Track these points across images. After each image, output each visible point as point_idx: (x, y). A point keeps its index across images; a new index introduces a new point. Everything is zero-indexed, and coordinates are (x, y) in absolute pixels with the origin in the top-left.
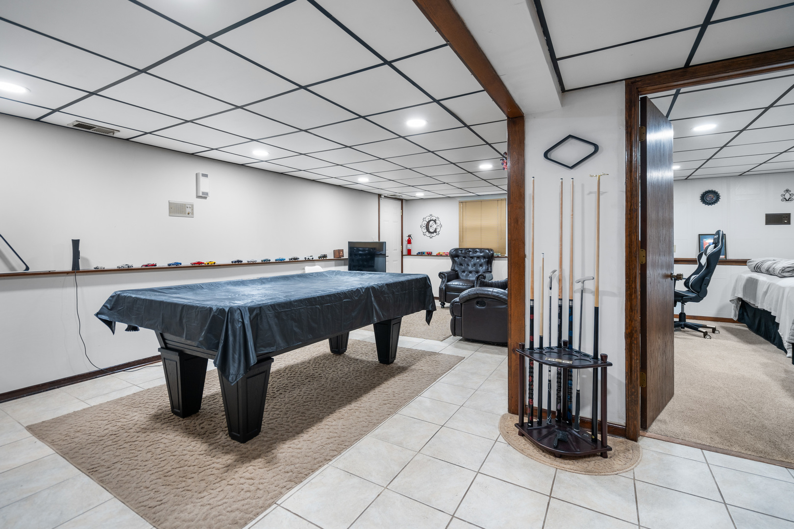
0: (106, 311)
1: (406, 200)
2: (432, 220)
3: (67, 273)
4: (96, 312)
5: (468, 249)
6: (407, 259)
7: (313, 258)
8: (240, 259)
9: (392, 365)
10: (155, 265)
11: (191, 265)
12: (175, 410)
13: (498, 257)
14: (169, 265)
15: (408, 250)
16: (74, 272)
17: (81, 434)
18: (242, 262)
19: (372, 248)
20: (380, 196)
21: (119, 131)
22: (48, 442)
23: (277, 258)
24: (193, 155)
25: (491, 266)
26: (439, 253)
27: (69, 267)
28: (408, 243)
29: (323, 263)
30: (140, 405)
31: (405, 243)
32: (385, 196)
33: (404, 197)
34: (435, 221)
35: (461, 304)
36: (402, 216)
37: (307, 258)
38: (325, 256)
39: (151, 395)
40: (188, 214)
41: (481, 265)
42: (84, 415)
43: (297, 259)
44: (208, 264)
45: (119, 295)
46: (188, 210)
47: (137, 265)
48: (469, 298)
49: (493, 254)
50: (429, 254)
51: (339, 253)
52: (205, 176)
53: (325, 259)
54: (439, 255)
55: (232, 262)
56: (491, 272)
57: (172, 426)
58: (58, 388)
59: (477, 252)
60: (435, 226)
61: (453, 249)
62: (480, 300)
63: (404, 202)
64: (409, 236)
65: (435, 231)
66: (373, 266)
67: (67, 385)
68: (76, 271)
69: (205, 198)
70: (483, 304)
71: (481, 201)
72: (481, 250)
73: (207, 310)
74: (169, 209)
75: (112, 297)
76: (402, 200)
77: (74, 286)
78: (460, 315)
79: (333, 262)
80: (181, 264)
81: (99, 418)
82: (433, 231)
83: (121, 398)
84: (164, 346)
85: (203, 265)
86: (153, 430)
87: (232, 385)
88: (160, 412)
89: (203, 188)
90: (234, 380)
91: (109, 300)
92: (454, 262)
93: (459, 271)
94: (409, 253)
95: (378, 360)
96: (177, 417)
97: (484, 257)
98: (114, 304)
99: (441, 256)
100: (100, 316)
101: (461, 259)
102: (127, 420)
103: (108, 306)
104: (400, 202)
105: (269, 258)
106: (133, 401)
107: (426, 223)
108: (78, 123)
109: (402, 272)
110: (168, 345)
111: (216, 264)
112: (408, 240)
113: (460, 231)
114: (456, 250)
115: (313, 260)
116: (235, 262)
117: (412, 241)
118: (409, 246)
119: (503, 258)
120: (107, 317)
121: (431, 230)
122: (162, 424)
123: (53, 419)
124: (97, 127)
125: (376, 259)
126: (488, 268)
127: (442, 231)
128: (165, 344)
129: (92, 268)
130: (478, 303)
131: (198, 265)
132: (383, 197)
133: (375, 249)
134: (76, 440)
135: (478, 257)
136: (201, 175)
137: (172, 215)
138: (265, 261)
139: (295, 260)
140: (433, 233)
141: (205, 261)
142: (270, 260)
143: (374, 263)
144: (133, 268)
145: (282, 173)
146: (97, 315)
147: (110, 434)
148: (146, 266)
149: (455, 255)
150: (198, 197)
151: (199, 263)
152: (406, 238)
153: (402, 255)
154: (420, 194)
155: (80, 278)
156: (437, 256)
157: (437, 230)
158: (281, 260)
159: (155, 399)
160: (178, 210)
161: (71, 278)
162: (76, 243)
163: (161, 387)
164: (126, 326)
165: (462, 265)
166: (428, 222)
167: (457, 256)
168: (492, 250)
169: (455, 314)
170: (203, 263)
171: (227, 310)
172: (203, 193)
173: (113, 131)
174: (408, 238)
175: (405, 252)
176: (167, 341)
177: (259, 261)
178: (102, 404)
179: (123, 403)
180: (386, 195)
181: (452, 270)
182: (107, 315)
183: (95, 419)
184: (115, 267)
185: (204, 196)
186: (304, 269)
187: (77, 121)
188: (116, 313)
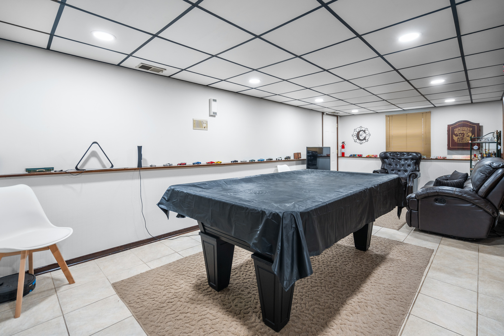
0: (164, 202)
1: (340, 116)
2: (362, 131)
3: (135, 169)
4: (158, 203)
5: (396, 152)
6: (341, 160)
7: (282, 159)
8: (236, 160)
9: (367, 252)
10: (186, 164)
11: (206, 164)
12: (211, 283)
13: (424, 159)
14: (193, 164)
15: (342, 153)
16: (139, 169)
17: (148, 297)
18: (238, 161)
19: (314, 152)
20: (323, 113)
21: (166, 69)
22: (127, 303)
23: (259, 159)
24: (207, 86)
25: (419, 166)
26: (369, 156)
27: (135, 165)
28: (342, 148)
29: (288, 163)
30: (184, 273)
31: (340, 148)
32: (326, 114)
33: (341, 114)
34: (364, 131)
35: (418, 200)
36: (337, 128)
37: (278, 159)
38: (289, 158)
39: (189, 264)
40: (205, 128)
41: (409, 165)
42: (148, 277)
43: (271, 160)
44: (217, 163)
45: (173, 190)
46: (204, 125)
47: (175, 164)
48: (427, 195)
49: (420, 157)
50: (360, 156)
51: (298, 155)
52: (215, 100)
53: (289, 159)
54: (368, 157)
55: (232, 162)
56: (419, 171)
57: (212, 300)
58: (129, 249)
59: (404, 155)
60: (364, 135)
61: (382, 153)
62: (439, 197)
63: (339, 117)
64: (343, 143)
65: (365, 139)
66: (316, 165)
67: (134, 248)
68: (140, 168)
69: (214, 116)
70: (444, 202)
71: (407, 115)
72: (408, 153)
73: (259, 212)
74: (193, 124)
75: (168, 190)
76: (337, 116)
77: (139, 178)
78: (416, 209)
79: (295, 162)
80: (201, 163)
81: (158, 283)
82: (363, 139)
83: (170, 264)
84: (203, 231)
85: (214, 164)
86: (199, 302)
87: (286, 291)
88: (199, 282)
89: (214, 110)
90: (288, 285)
91: (166, 193)
92: (383, 162)
93: (388, 170)
94: (343, 155)
95: (354, 246)
96: (213, 290)
97: (412, 159)
98: (170, 197)
99: (371, 157)
100: (160, 206)
101: (390, 160)
102: (177, 288)
103: (166, 198)
104: (336, 118)
105: (254, 159)
106: (178, 268)
107: (357, 133)
108: (142, 64)
109: (338, 170)
110: (207, 231)
111: (222, 163)
112: (342, 146)
113: (387, 139)
114: (385, 153)
115: (281, 161)
116: (234, 162)
117: (345, 146)
118: (343, 150)
119: (429, 160)
120: (165, 207)
121: (361, 138)
122: (204, 296)
123: (128, 279)
124: (153, 67)
125: (318, 159)
126: (416, 168)
127: (371, 139)
128: (204, 229)
129: (149, 166)
130: (436, 200)
131: (211, 164)
132: (325, 114)
133: (316, 152)
134: (145, 303)
135: (406, 159)
136: (212, 100)
137: (195, 128)
138: (251, 161)
139: (270, 161)
140: (363, 140)
141: (215, 161)
142: (255, 161)
143: (316, 162)
144: (173, 166)
145: (261, 98)
146: (159, 204)
147: (168, 301)
148: (180, 164)
149: (384, 157)
150: (211, 116)
151: (212, 162)
152: (340, 144)
153: (338, 157)
154: (355, 111)
155: (143, 173)
156: (367, 157)
157: (366, 138)
158: (261, 160)
159: (193, 267)
160: (199, 125)
161: (137, 173)
162: (140, 148)
163: (194, 256)
164: (177, 214)
165: (391, 165)
166: (359, 132)
167: (387, 158)
168: (419, 153)
169: (411, 208)
170: (214, 163)
171: (281, 215)
172: (214, 113)
173: (162, 70)
174: (342, 144)
175: (340, 155)
176: (206, 228)
177: (248, 161)
178: (158, 268)
179: (172, 269)
180: (328, 113)
181: (382, 169)
182: (165, 206)
183: (156, 282)
184: (161, 165)
185: (214, 115)
186: (277, 167)
187: (142, 63)
188: (171, 204)
